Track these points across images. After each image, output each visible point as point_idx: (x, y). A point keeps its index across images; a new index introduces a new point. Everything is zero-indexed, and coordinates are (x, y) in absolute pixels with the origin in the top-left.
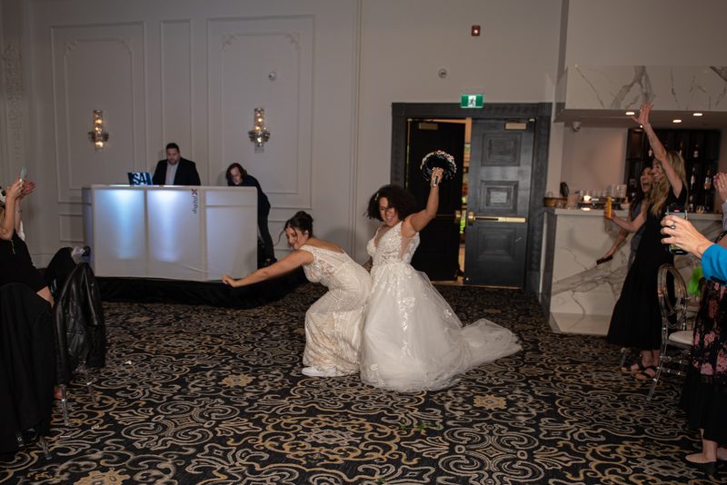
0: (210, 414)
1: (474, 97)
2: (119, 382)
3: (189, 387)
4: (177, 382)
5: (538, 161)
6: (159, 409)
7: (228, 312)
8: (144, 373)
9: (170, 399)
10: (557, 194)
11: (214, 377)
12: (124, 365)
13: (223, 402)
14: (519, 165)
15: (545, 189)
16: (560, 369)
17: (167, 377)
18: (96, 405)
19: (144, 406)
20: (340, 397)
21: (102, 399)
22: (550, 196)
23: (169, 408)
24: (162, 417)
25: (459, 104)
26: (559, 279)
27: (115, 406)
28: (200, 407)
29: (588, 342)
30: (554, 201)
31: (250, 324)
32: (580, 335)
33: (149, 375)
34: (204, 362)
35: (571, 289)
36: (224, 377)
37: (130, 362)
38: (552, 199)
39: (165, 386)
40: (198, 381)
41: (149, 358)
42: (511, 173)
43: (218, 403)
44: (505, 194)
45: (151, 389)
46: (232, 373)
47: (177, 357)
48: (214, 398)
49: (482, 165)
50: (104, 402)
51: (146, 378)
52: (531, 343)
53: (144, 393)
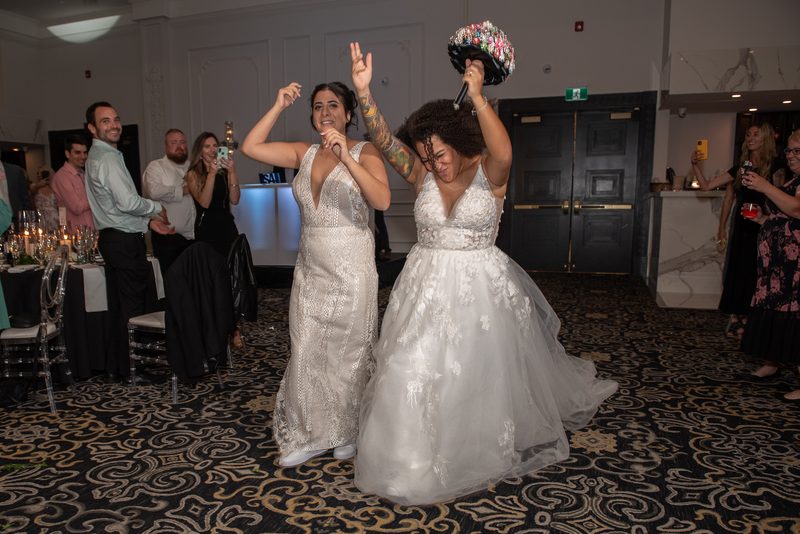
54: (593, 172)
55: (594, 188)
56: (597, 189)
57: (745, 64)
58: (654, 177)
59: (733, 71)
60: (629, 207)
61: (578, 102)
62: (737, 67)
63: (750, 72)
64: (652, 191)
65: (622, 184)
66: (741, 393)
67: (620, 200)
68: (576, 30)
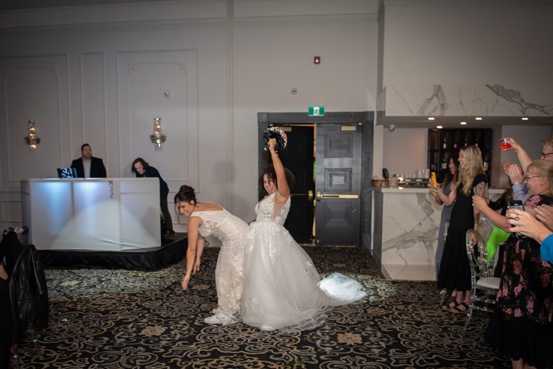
0: (134, 361)
1: (318, 108)
2: (58, 337)
3: (116, 338)
4: (105, 335)
5: (366, 153)
6: (93, 359)
7: (140, 274)
8: (78, 329)
9: (101, 349)
10: (380, 177)
11: (134, 329)
12: (61, 322)
13: (144, 350)
14: (352, 157)
15: (372, 173)
16: (396, 309)
17: (96, 331)
18: (42, 358)
19: (81, 357)
20: (235, 340)
21: (46, 352)
22: (376, 179)
23: (101, 357)
24: (97, 365)
25: (307, 113)
26: (387, 239)
27: (57, 358)
28: (127, 355)
29: (413, 287)
30: (379, 182)
31: (158, 283)
32: (406, 282)
33: (82, 329)
34: (126, 317)
35: (396, 247)
36: (142, 329)
37: (66, 320)
38: (377, 181)
39: (96, 338)
40: (122, 333)
41: (81, 316)
42: (346, 162)
43: (140, 351)
44: (343, 178)
45: (85, 342)
46: (149, 325)
47: (103, 313)
48: (136, 346)
49: (325, 157)
50: (48, 354)
51: (80, 332)
52: (372, 289)
53: (80, 346)
54: (329, 170)
55: (331, 182)
56: (333, 183)
57: (437, 96)
58: (374, 175)
59: (430, 100)
60: (356, 197)
61: (318, 117)
62: (432, 98)
63: (441, 102)
64: (373, 185)
65: (351, 179)
66: (421, 308)
67: (350, 191)
68: (315, 63)
